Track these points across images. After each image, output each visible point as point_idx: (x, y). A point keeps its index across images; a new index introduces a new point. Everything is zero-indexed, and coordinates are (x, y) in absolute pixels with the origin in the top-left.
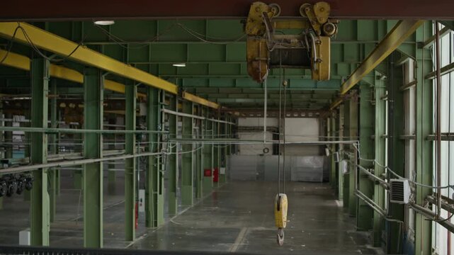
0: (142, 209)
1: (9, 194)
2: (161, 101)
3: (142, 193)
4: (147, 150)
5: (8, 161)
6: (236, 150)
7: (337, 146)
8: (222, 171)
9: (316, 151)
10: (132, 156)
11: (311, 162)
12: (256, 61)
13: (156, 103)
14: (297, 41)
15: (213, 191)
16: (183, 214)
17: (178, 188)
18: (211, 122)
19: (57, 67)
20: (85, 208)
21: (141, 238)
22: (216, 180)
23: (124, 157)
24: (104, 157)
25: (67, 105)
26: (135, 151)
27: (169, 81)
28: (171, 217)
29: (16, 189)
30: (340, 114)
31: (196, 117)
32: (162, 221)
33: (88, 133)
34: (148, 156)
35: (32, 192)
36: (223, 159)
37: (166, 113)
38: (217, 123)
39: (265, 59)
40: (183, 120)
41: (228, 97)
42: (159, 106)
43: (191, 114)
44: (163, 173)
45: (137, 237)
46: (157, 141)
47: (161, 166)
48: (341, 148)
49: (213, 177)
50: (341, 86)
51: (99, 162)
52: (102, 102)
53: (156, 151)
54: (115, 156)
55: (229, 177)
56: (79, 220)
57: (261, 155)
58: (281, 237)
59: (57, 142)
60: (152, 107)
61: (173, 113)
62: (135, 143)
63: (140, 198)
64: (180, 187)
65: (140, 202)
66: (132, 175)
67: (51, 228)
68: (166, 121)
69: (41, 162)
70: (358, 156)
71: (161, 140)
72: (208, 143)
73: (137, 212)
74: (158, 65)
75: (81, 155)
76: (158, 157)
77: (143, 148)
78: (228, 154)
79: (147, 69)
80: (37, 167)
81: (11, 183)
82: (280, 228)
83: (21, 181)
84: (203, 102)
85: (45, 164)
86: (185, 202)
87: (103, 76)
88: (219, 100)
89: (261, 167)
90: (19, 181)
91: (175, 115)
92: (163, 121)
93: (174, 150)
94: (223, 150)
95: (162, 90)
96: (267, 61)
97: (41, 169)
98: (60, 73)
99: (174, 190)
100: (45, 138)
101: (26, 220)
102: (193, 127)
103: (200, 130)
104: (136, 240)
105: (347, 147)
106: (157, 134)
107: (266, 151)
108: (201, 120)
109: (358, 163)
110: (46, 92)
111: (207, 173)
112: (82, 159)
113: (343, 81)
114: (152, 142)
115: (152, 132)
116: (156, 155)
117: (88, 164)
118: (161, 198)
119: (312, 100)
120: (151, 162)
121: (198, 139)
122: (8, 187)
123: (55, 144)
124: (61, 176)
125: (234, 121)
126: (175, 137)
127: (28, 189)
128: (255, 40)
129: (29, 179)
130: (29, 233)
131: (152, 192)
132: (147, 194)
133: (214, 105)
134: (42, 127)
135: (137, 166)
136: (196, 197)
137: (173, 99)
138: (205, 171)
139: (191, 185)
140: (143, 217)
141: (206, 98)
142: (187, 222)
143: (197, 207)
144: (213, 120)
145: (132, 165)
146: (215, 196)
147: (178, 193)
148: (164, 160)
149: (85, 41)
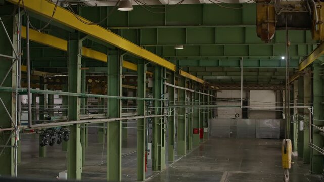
0: (149, 157)
1: (51, 144)
2: (164, 76)
3: (149, 145)
4: (153, 113)
5: (50, 118)
6: (215, 115)
7: (292, 110)
8: (206, 130)
9: (274, 115)
10: (143, 117)
11: (270, 124)
12: (264, 23)
13: (160, 78)
14: (300, 5)
15: (200, 145)
16: (178, 162)
17: (175, 142)
18: (198, 94)
19: (87, 49)
20: (108, 156)
21: (149, 179)
22: (201, 137)
23: (137, 118)
24: (122, 117)
25: (94, 81)
26: (145, 113)
27: (170, 62)
28: (171, 163)
29: (57, 140)
30: (295, 88)
31: (188, 90)
32: (164, 166)
33: (110, 98)
34: (154, 118)
35: (69, 143)
36: (206, 122)
37: (167, 86)
38: (202, 94)
39: (273, 21)
40: (179, 91)
41: (211, 75)
42: (162, 81)
43: (184, 87)
44: (165, 131)
45: (146, 178)
46: (160, 106)
47: (163, 125)
48: (295, 112)
49: (199, 134)
50: (299, 65)
51: (119, 121)
52: (121, 75)
53: (160, 114)
54: (130, 116)
55: (210, 135)
56: (103, 165)
57: (233, 119)
58: (287, 177)
59: (86, 108)
60: (157, 81)
61: (172, 86)
62: (145, 108)
63: (148, 149)
64: (176, 140)
65: (148, 152)
66: (143, 132)
67: (83, 171)
68: (167, 92)
69: (76, 120)
70: (312, 118)
71: (163, 106)
72: (196, 108)
73: (146, 160)
74: (162, 47)
75: (106, 116)
76: (162, 119)
77: (150, 111)
78: (210, 118)
79: (154, 51)
80: (73, 123)
81: (53, 135)
82: (286, 169)
83: (61, 133)
84: (193, 78)
85: (79, 120)
86: (180, 153)
87: (122, 56)
88: (204, 77)
89: (234, 128)
90: (59, 134)
91: (173, 88)
92: (165, 92)
93: (173, 113)
94: (206, 115)
95: (164, 68)
96: (274, 23)
97: (75, 125)
98: (90, 53)
99: (173, 144)
100: (79, 101)
101: (63, 165)
102: (186, 97)
103: (191, 99)
104: (146, 180)
105: (301, 112)
106: (160, 102)
107: (237, 116)
108: (191, 92)
109: (312, 123)
110: (79, 66)
111: (195, 131)
112: (107, 118)
113: (300, 61)
114: (157, 107)
115: (156, 99)
116: (160, 117)
117: (110, 122)
118: (163, 149)
119: (273, 77)
120: (156, 122)
121: (189, 104)
122: (50, 138)
123: (85, 109)
124: (88, 134)
125: (214, 94)
126: (173, 103)
127: (66, 140)
128: (264, 6)
129: (66, 133)
130: (66, 174)
131: (157, 145)
132: (153, 146)
133: (201, 81)
134: (76, 92)
135: (146, 124)
136: (188, 149)
137: (172, 75)
138: (194, 130)
139: (184, 140)
140: (150, 164)
141: (196, 75)
142: (183, 167)
143: (188, 157)
144: (199, 92)
145: (143, 124)
146: (201, 148)
147: (175, 146)
148: (166, 121)
149: (109, 26)
